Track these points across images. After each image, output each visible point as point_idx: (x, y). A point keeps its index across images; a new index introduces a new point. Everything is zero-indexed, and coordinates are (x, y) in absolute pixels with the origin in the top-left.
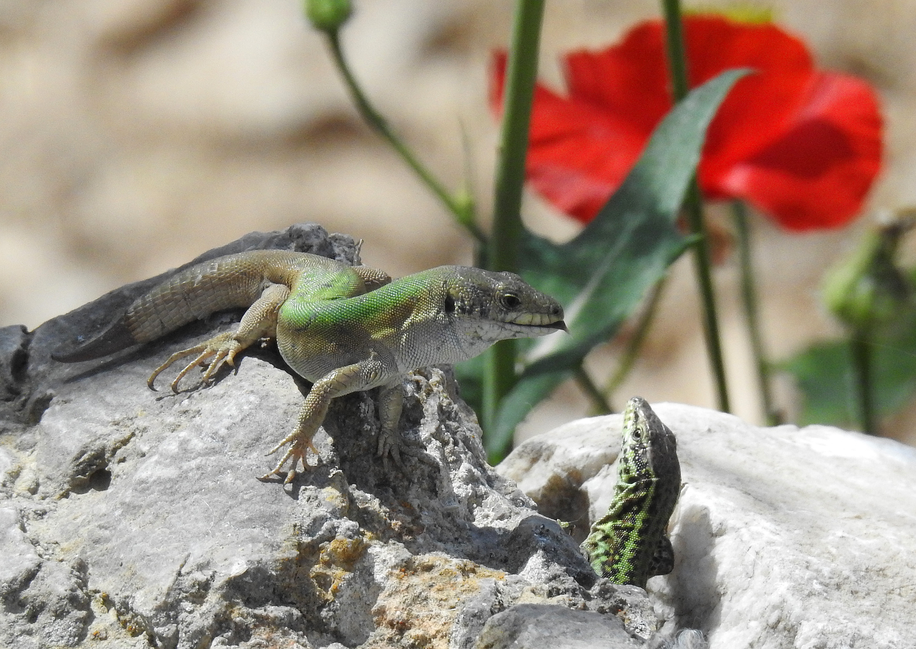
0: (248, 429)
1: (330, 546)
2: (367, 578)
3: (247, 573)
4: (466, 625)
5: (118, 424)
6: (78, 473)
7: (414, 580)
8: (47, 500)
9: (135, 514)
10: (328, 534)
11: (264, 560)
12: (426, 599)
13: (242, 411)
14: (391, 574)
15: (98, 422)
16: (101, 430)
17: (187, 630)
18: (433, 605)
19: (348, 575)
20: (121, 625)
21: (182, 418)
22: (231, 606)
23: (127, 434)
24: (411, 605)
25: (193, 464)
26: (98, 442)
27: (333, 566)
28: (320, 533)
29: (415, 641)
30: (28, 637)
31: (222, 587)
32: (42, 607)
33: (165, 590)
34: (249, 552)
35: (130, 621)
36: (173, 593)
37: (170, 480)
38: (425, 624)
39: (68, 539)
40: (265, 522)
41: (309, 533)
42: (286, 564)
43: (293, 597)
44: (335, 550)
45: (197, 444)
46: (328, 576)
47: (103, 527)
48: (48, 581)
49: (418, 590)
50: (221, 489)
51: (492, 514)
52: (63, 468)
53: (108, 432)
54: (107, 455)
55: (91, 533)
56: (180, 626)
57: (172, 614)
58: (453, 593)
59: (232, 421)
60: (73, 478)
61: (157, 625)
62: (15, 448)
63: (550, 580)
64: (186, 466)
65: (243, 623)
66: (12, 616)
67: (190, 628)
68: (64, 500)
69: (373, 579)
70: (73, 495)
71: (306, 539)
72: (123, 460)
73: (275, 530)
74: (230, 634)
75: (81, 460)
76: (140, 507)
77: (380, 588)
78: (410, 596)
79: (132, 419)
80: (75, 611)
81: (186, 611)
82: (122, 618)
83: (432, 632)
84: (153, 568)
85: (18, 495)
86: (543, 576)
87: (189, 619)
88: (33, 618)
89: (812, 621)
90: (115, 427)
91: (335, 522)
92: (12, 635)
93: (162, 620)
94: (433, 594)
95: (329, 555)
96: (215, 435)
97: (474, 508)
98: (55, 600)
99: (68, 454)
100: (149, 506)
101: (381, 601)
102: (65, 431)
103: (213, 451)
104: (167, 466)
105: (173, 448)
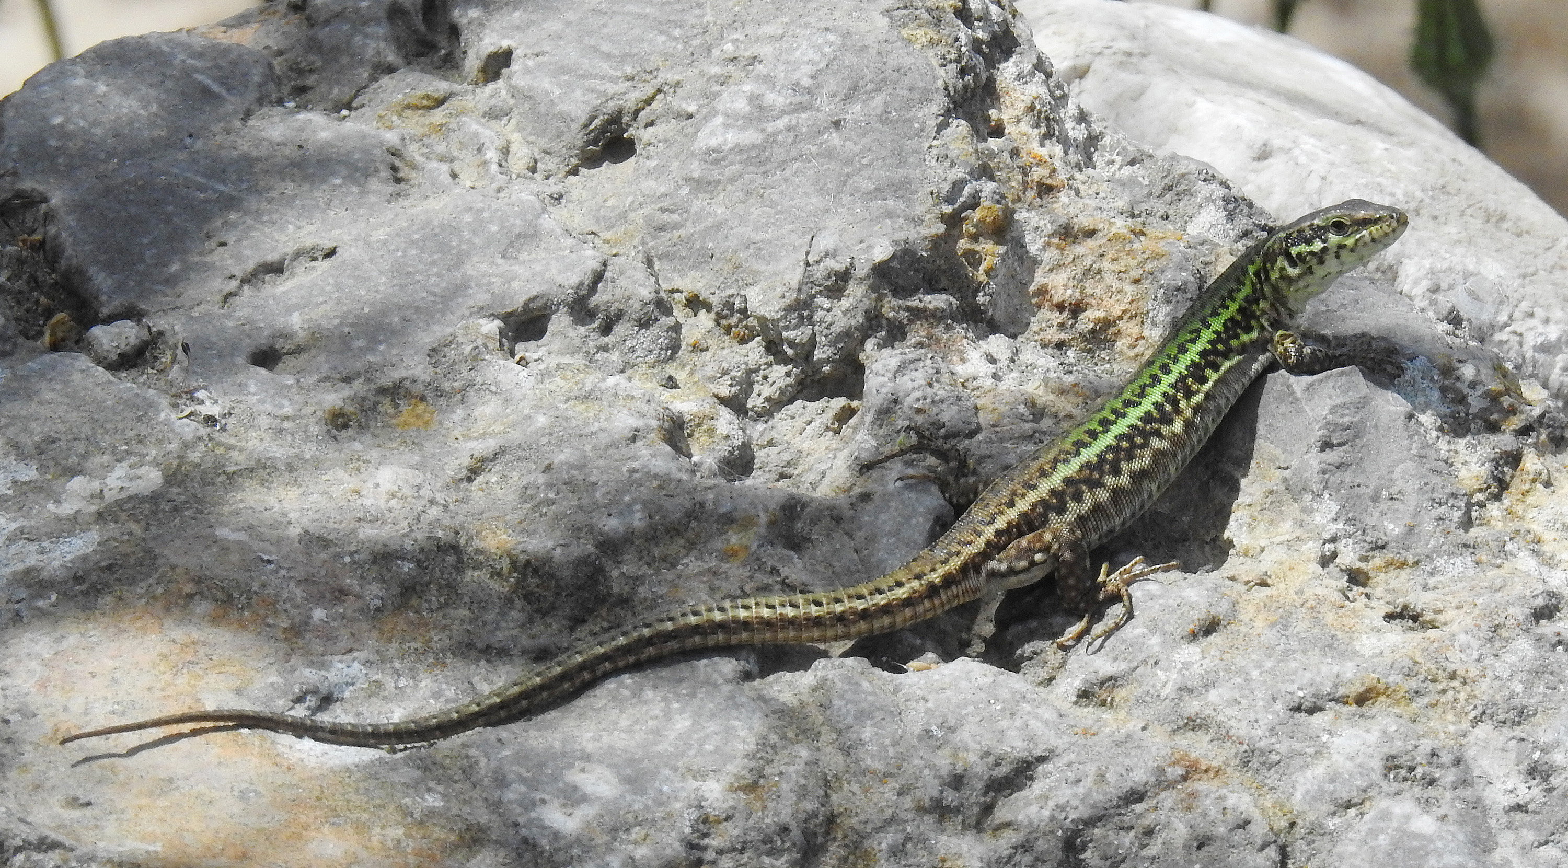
0: (839, 76)
1: (977, 215)
2: (1019, 251)
3: (894, 256)
4: (1169, 302)
5: (632, 79)
6: (588, 143)
7: (1079, 249)
8: (551, 180)
9: (712, 192)
10: (972, 201)
11: (911, 240)
12: (1099, 272)
13: (824, 55)
14: (1048, 244)
15: (603, 78)
16: (611, 89)
17: (829, 332)
18: (1110, 279)
19: (1002, 250)
20: (722, 331)
21: (730, 67)
22: (880, 298)
23: (650, 91)
24: (1082, 281)
25: (781, 123)
26: (610, 104)
27: (981, 239)
28: (962, 199)
29: (1096, 325)
30: (606, 355)
31: (868, 277)
32: (619, 315)
33: (795, 284)
34: (890, 231)
35: (736, 326)
36: (804, 288)
37: (754, 146)
38: (1105, 303)
39: (609, 228)
40: (895, 191)
41: (949, 200)
42: (937, 242)
43: (944, 283)
44: (982, 221)
45: (775, 99)
46: (977, 252)
47: (667, 210)
48: (622, 282)
49: (1088, 262)
50: (829, 154)
51: (1118, 159)
52: (567, 138)
53: (623, 90)
54: (625, 119)
55: (648, 219)
56: (817, 328)
57: (806, 313)
58: (1134, 263)
59: (815, 68)
60: (583, 150)
61: (787, 328)
62: (484, 117)
63: (1241, 238)
64: (770, 127)
65: (895, 319)
66: (582, 330)
67: (832, 329)
68: (572, 178)
69: (1027, 252)
70: (583, 171)
71: (948, 209)
72: (651, 124)
73: (910, 199)
74: (884, 333)
75: (592, 127)
76: (719, 182)
77: (1036, 262)
78: (1079, 270)
79: (651, 72)
80: (664, 318)
81: (822, 308)
82: (724, 322)
83: (1117, 312)
84: (767, 258)
85: (518, 176)
86: (1232, 233)
87: (829, 319)
88: (606, 330)
89: (1416, 259)
90: (629, 83)
91: (976, 184)
92: (588, 352)
93: (793, 322)
94: (1106, 265)
95: (975, 226)
96: (796, 87)
97: (1092, 153)
98: (637, 306)
99: (572, 120)
100: (732, 180)
101: (1040, 278)
102: (557, 92)
103: (801, 108)
104: (743, 129)
105: (741, 106)
